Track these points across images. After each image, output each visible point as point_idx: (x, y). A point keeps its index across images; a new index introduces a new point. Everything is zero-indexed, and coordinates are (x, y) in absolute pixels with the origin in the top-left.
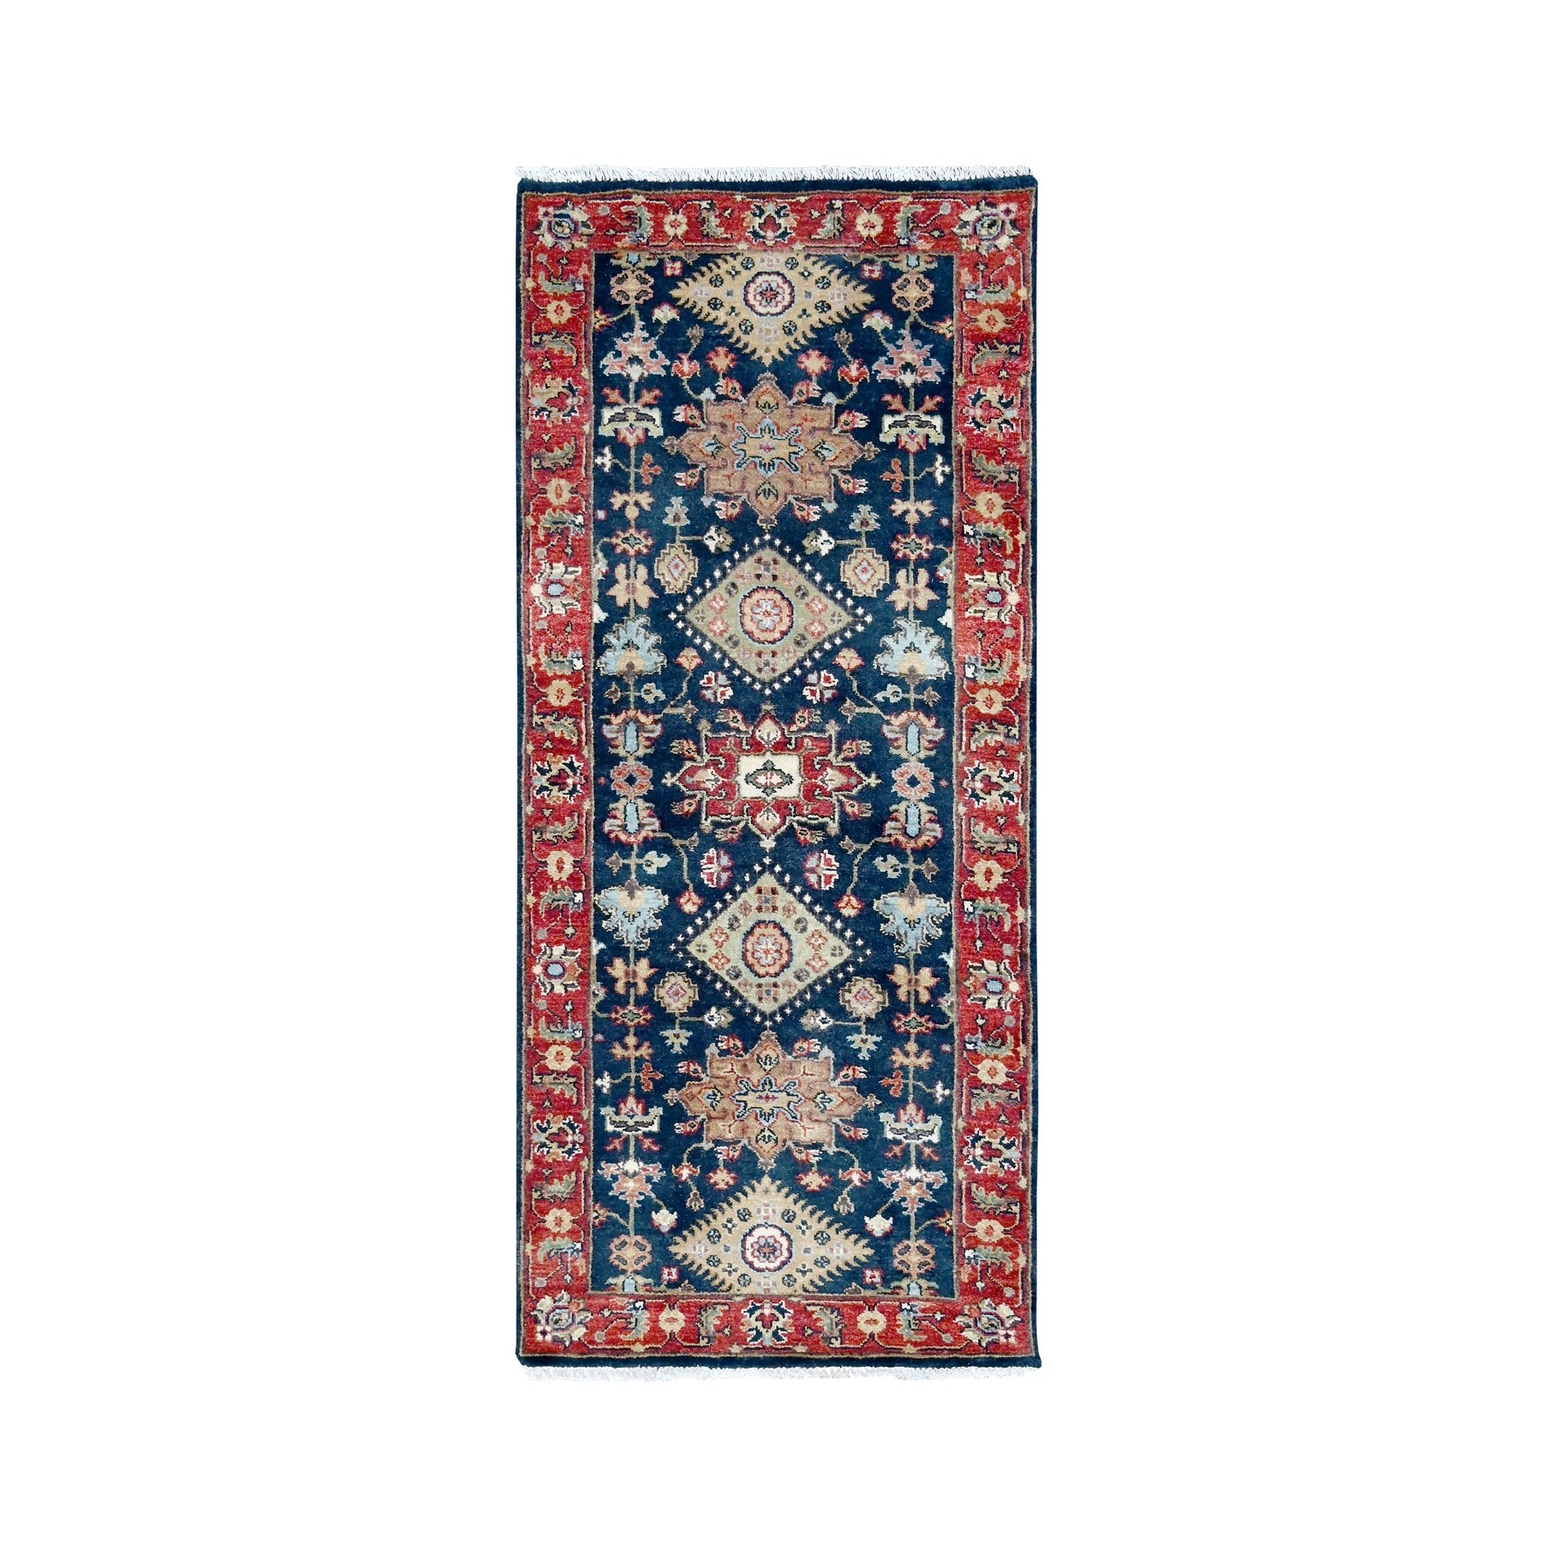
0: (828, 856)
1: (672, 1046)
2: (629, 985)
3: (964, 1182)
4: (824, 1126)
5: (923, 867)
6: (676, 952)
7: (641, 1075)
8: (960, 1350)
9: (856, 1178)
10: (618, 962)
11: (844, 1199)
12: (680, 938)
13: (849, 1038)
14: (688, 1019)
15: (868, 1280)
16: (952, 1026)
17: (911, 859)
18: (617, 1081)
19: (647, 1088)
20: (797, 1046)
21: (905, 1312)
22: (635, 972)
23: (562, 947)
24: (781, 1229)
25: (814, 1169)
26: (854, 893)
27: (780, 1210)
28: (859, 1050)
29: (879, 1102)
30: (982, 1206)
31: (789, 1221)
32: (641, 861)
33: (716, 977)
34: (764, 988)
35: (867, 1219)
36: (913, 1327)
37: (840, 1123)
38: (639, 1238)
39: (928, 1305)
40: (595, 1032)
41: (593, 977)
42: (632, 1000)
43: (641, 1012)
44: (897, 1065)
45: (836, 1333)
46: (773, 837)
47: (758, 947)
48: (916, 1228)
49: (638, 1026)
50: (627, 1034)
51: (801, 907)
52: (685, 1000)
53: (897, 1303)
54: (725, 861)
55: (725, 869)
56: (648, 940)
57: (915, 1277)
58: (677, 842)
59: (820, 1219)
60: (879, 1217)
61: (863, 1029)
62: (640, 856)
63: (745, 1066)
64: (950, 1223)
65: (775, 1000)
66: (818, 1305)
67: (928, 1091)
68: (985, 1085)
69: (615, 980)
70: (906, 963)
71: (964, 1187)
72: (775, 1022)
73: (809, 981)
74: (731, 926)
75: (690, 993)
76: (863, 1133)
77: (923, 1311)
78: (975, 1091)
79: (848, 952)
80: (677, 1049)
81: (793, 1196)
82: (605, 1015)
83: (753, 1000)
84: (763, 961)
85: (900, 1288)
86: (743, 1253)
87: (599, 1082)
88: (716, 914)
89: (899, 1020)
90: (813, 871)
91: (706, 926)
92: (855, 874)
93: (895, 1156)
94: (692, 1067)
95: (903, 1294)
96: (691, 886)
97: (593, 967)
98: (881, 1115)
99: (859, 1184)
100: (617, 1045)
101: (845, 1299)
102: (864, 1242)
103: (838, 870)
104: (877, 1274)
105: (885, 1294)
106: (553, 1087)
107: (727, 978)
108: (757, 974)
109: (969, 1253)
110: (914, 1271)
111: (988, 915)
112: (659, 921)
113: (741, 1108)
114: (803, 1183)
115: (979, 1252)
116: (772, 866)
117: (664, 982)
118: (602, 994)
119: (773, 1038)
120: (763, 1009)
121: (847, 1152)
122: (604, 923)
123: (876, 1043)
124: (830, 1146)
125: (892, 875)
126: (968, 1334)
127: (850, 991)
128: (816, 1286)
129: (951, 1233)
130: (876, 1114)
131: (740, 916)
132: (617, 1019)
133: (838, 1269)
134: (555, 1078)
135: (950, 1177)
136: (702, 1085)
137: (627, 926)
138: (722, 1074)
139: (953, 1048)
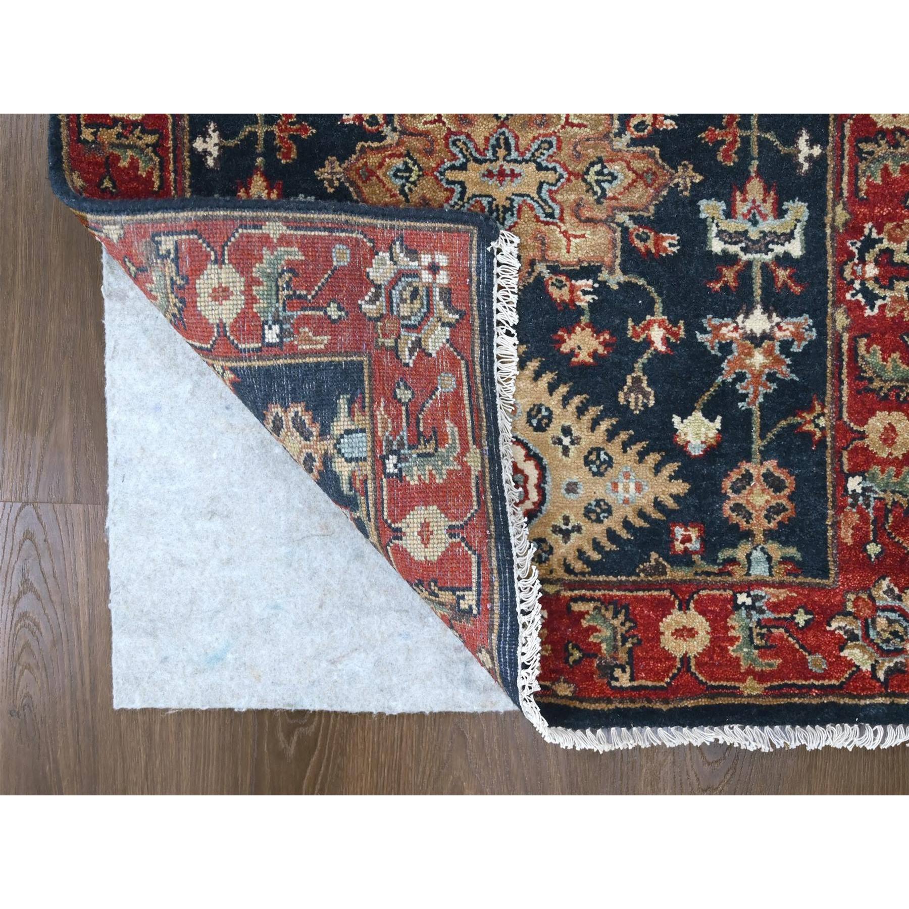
3: (846, 336)
4: (601, 229)
8: (841, 687)
9: (657, 334)
11: (637, 380)
15: (679, 547)
18: (233, 142)
19: (288, 155)
21: (743, 612)
24: (525, 446)
25: (585, 319)
27: (526, 403)
29: (699, 179)
30: (876, 384)
31: (538, 429)
35: (676, 419)
36: (757, 642)
37: (629, 224)
39: (783, 594)
45: (623, 658)
48: (762, 437)
53: (729, 593)
57: (760, 537)
59: (595, 423)
60: (698, 415)
64: (822, 422)
66: (592, 599)
67: (784, 152)
68: (883, 135)
71: (845, 347)
76: (670, 243)
77: (774, 607)
78: (867, 148)
81: (548, 377)
85: (733, 561)
87: (200, 142)
93: (726, 288)
95: (738, 574)
98: (703, 203)
99: (662, 348)
101: (638, 586)
102: (670, 468)
104: (694, 534)
105: (708, 574)
106: (115, 153)
109: (854, 484)
110: (760, 525)
113: (456, 195)
114: (565, 348)
115: (873, 479)
121: (642, 281)
124: (612, 272)
126: (855, 654)
128: (587, 561)
129: (822, 442)
130: (693, 202)
133: (626, 524)
135: (821, 326)
136: (387, 147)
138: (422, 126)
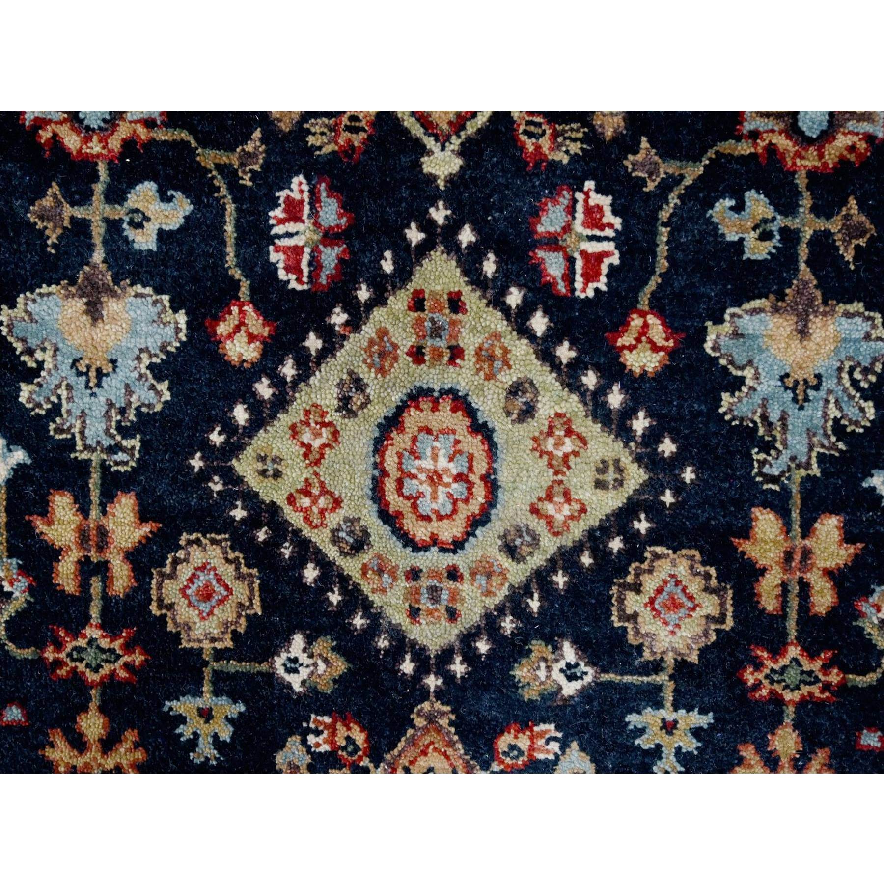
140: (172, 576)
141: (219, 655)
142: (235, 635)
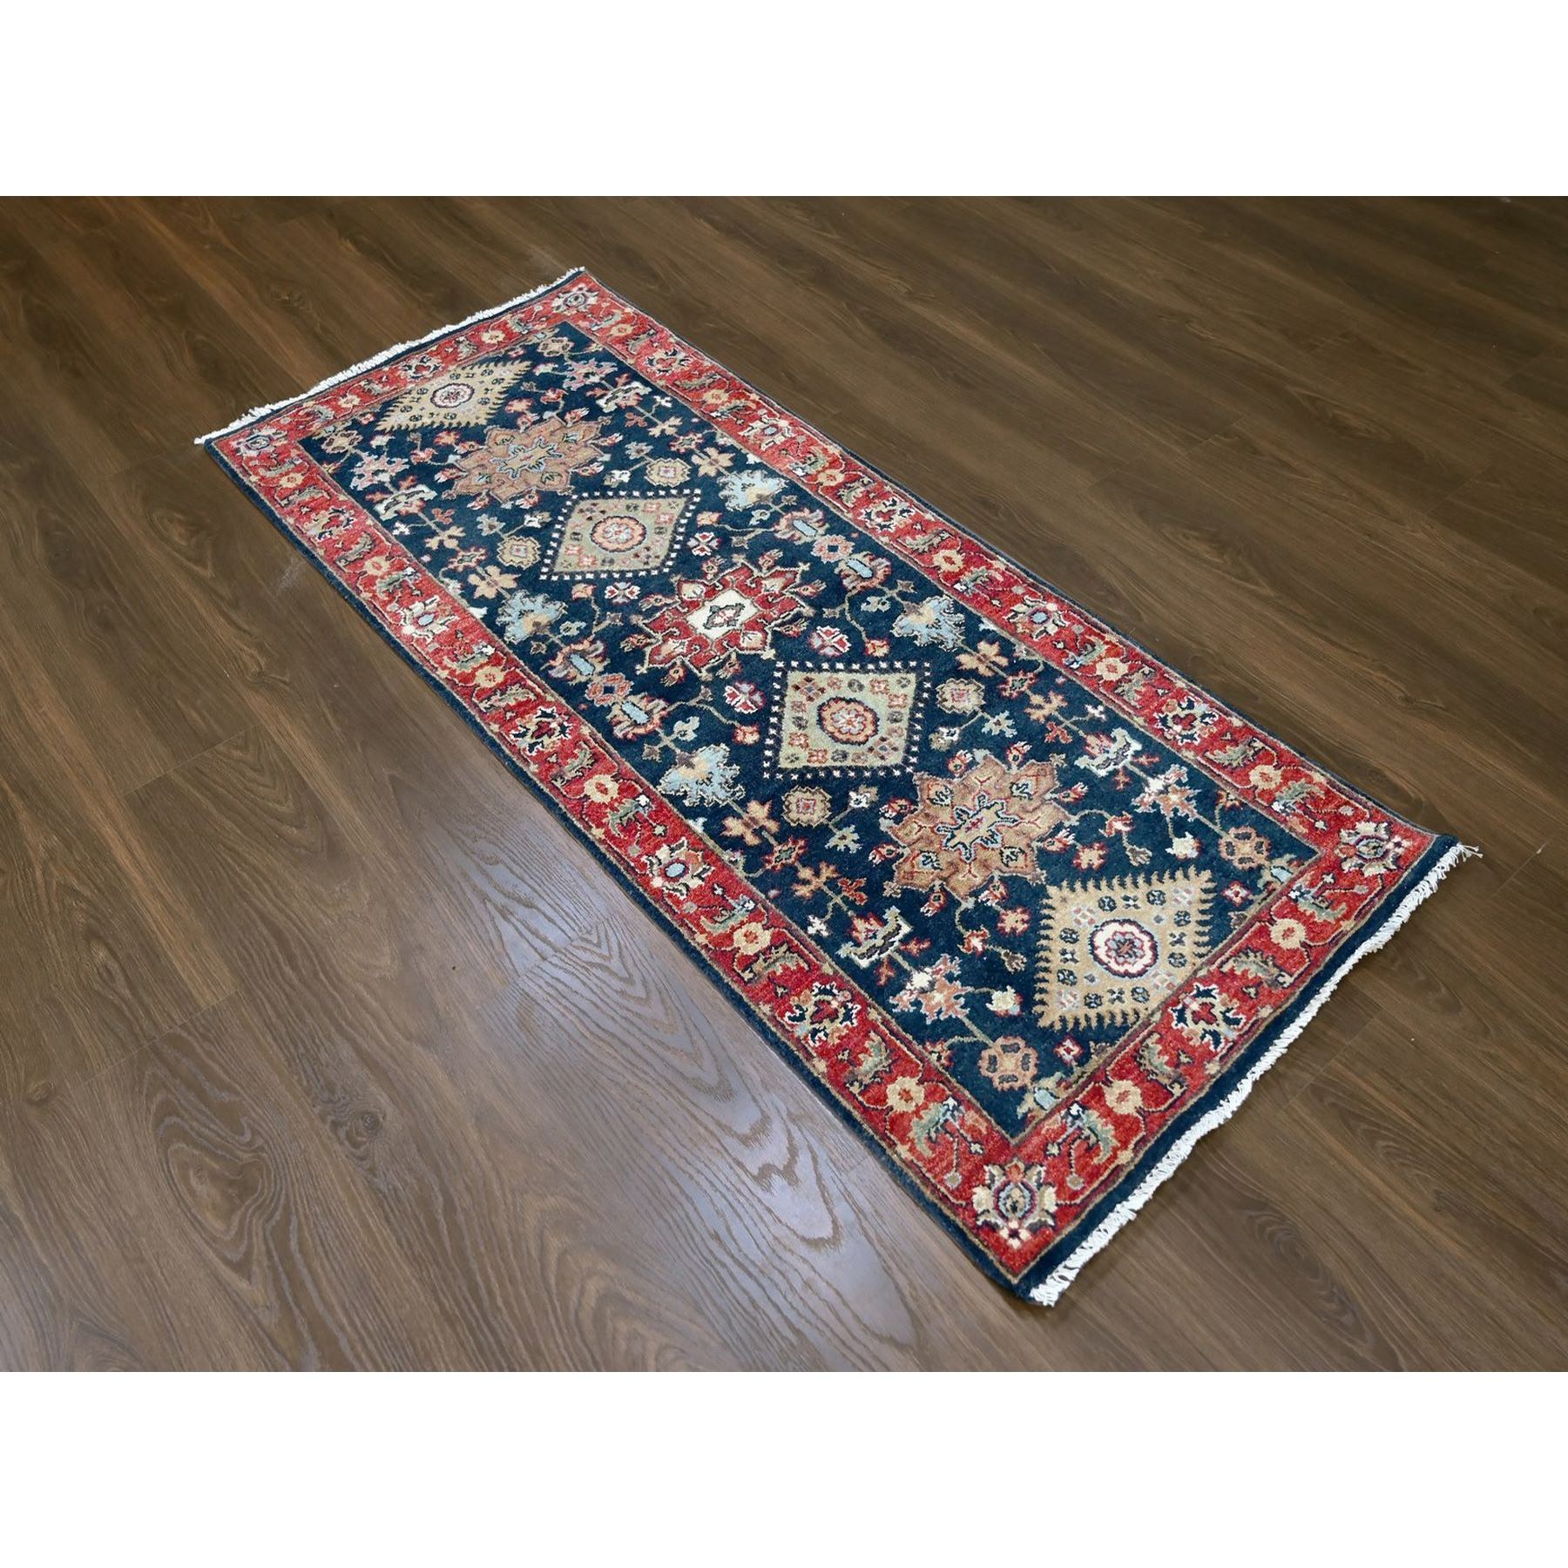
0: (824, 629)
1: (847, 849)
2: (757, 833)
3: (1199, 758)
4: (1044, 808)
5: (900, 588)
6: (773, 777)
7: (844, 894)
8: (1383, 887)
9: (1119, 825)
10: (730, 822)
11: (1132, 851)
12: (766, 765)
13: (984, 730)
14: (838, 818)
15: (1237, 900)
16: (1045, 664)
17: (886, 589)
18: (828, 917)
19: (862, 900)
20: (951, 767)
21: (1301, 900)
22: (753, 819)
23: (665, 848)
24: (1115, 921)
25: (1079, 847)
26: (870, 637)
27: (1093, 904)
28: (1002, 732)
29: (1064, 756)
30: (1235, 764)
31: (1112, 909)
32: (674, 736)
33: (829, 770)
34: (877, 749)
35: (1169, 850)
36: (1324, 905)
37: (1054, 796)
38: (1001, 1041)
39: (1308, 876)
40: (765, 892)
41: (718, 850)
42: (772, 841)
43: (790, 845)
44: (1042, 720)
45: (1275, 971)
46: (767, 647)
47: (839, 725)
48: (1215, 824)
49: (799, 858)
50: (796, 871)
51: (841, 675)
52: (820, 806)
53: (1284, 898)
54: (746, 687)
55: (752, 693)
56: (740, 786)
57: (1267, 863)
58: (693, 703)
59: (1135, 884)
60: (1176, 841)
61: (987, 716)
62: (669, 732)
63: (927, 815)
64: (1231, 797)
65: (895, 749)
66: (1228, 959)
67: (1087, 718)
68: (1119, 681)
69: (742, 837)
70: (961, 651)
71: (1203, 762)
72: (913, 764)
73: (906, 717)
74: (800, 726)
75: (819, 797)
76: (1081, 788)
77: (1312, 885)
78: (1119, 690)
79: (912, 677)
80: (854, 848)
81: (1090, 884)
82: (760, 872)
83: (878, 763)
84: (854, 731)
85: (1268, 883)
86: (1109, 969)
87: (811, 930)
88: (778, 727)
89: (1005, 690)
90: (823, 647)
91: (778, 741)
92: (857, 626)
93: (1126, 784)
94: (884, 851)
95: (1279, 888)
96: (736, 723)
97: (711, 843)
98: (1076, 763)
99: (1128, 829)
100: (798, 887)
101: (1241, 934)
102: (1192, 871)
103: (842, 632)
104: (1237, 888)
105: (1265, 899)
106: (770, 970)
107: (838, 764)
108: (860, 744)
109: (1277, 807)
110: (1261, 859)
111: (979, 582)
112: (734, 766)
113: (963, 849)
114: (1084, 866)
115: (1282, 798)
116: (788, 666)
117: (787, 807)
118: (739, 857)
119: (926, 776)
120: (894, 762)
121: (1087, 812)
122: (686, 803)
123: (1008, 718)
124: (1069, 820)
125: (886, 608)
126: (1369, 871)
127: (946, 700)
128: (1204, 944)
129: (1242, 804)
130: (1072, 766)
131: (800, 715)
132: (774, 867)
133: (1203, 912)
134: (765, 961)
135: (1183, 763)
136: (907, 858)
137: (709, 790)
138: (915, 837)
139: (1065, 677)
140: (790, 811)
141: (829, 819)
142: (829, 810)
